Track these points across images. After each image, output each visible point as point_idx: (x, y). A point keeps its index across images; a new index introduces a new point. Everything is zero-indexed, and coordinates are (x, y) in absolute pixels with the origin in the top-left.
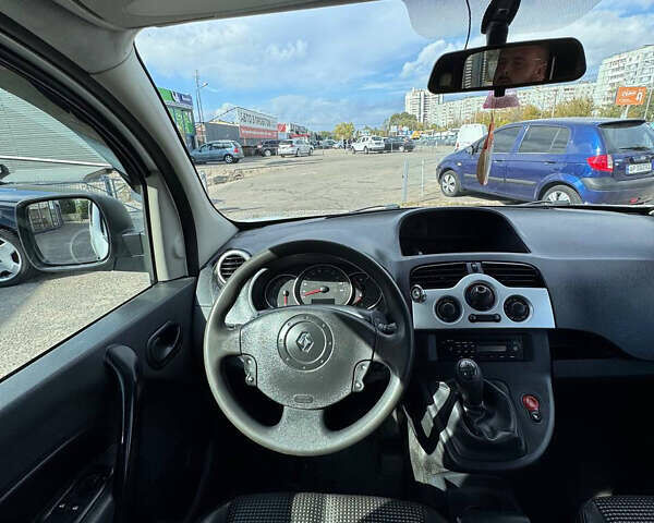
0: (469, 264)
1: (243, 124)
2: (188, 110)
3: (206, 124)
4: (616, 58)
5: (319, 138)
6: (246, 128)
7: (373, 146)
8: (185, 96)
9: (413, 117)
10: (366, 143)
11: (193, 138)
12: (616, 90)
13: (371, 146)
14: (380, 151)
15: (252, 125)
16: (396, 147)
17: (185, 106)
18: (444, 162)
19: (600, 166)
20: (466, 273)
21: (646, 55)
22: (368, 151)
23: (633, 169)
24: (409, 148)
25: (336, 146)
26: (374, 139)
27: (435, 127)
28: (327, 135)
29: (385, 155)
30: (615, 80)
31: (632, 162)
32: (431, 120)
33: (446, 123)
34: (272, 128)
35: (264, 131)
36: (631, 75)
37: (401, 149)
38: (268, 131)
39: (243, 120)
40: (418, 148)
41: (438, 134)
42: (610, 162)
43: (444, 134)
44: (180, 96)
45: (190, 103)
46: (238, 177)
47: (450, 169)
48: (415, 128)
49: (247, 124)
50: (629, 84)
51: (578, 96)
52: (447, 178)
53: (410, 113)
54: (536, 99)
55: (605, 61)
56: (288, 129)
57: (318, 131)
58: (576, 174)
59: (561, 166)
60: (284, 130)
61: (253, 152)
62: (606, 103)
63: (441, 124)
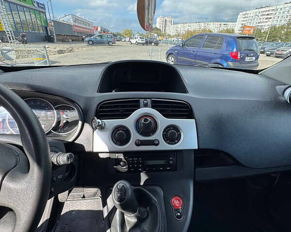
0: (142, 101)
1: (75, 24)
2: (43, 12)
3: (54, 22)
4: (245, 13)
5: (115, 35)
6: (76, 26)
7: (141, 42)
8: (40, 4)
9: (159, 30)
10: (137, 40)
11: (46, 28)
12: (243, 27)
13: (139, 42)
14: (143, 44)
15: (79, 25)
16: (151, 43)
17: (41, 10)
18: (169, 50)
19: (235, 57)
20: (138, 107)
21: (256, 13)
22: (138, 44)
23: (247, 59)
24: (157, 44)
25: (123, 40)
26: (140, 38)
27: (169, 36)
28: (119, 34)
29: (145, 47)
30: (243, 22)
31: (248, 56)
32: (168, 32)
33: (174, 34)
34: (90, 28)
35: (86, 29)
36: (250, 21)
37: (153, 44)
38: (89, 29)
39: (75, 21)
40: (160, 44)
41: (170, 39)
42: (239, 55)
43: (173, 39)
44: (38, 4)
45: (44, 8)
46: (71, 51)
47: (172, 54)
48: (160, 35)
49: (77, 24)
50: (249, 25)
51: (229, 28)
52: (170, 58)
53: (158, 27)
54: (212, 27)
55: (240, 13)
56: (99, 29)
57: (115, 32)
58: (225, 60)
59: (219, 56)
60: (97, 29)
61: (81, 39)
62: (239, 32)
63: (171, 34)
